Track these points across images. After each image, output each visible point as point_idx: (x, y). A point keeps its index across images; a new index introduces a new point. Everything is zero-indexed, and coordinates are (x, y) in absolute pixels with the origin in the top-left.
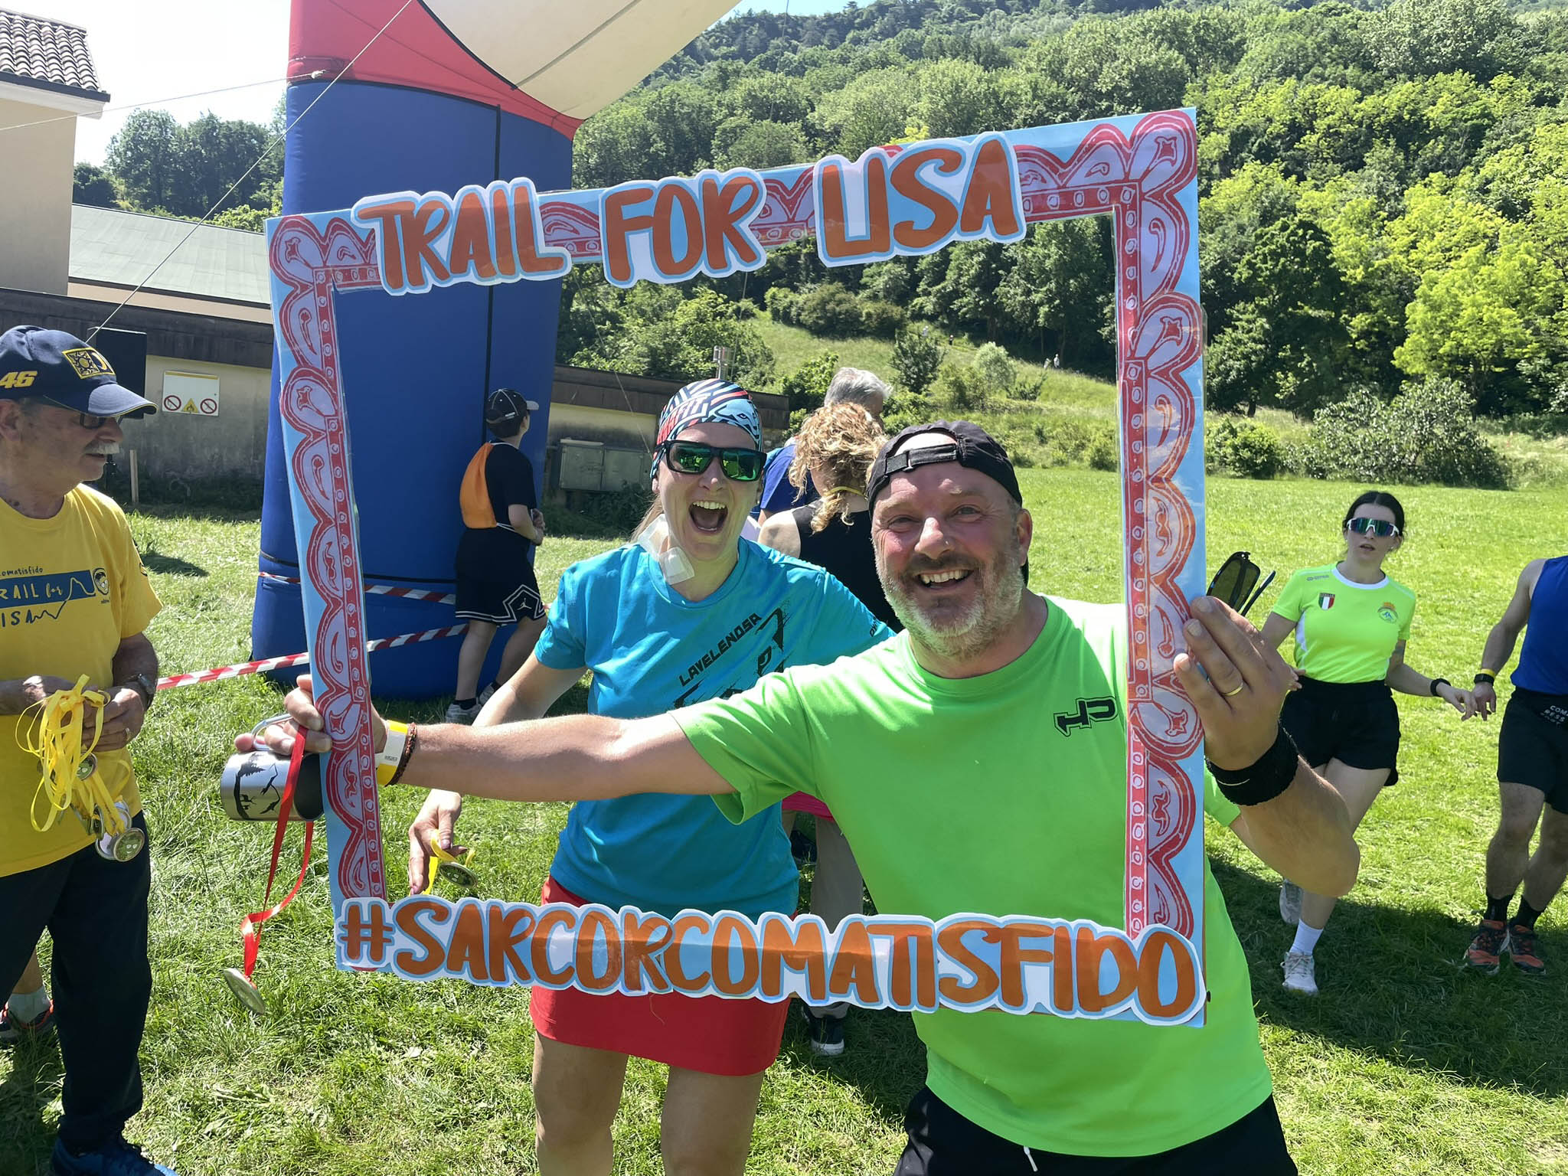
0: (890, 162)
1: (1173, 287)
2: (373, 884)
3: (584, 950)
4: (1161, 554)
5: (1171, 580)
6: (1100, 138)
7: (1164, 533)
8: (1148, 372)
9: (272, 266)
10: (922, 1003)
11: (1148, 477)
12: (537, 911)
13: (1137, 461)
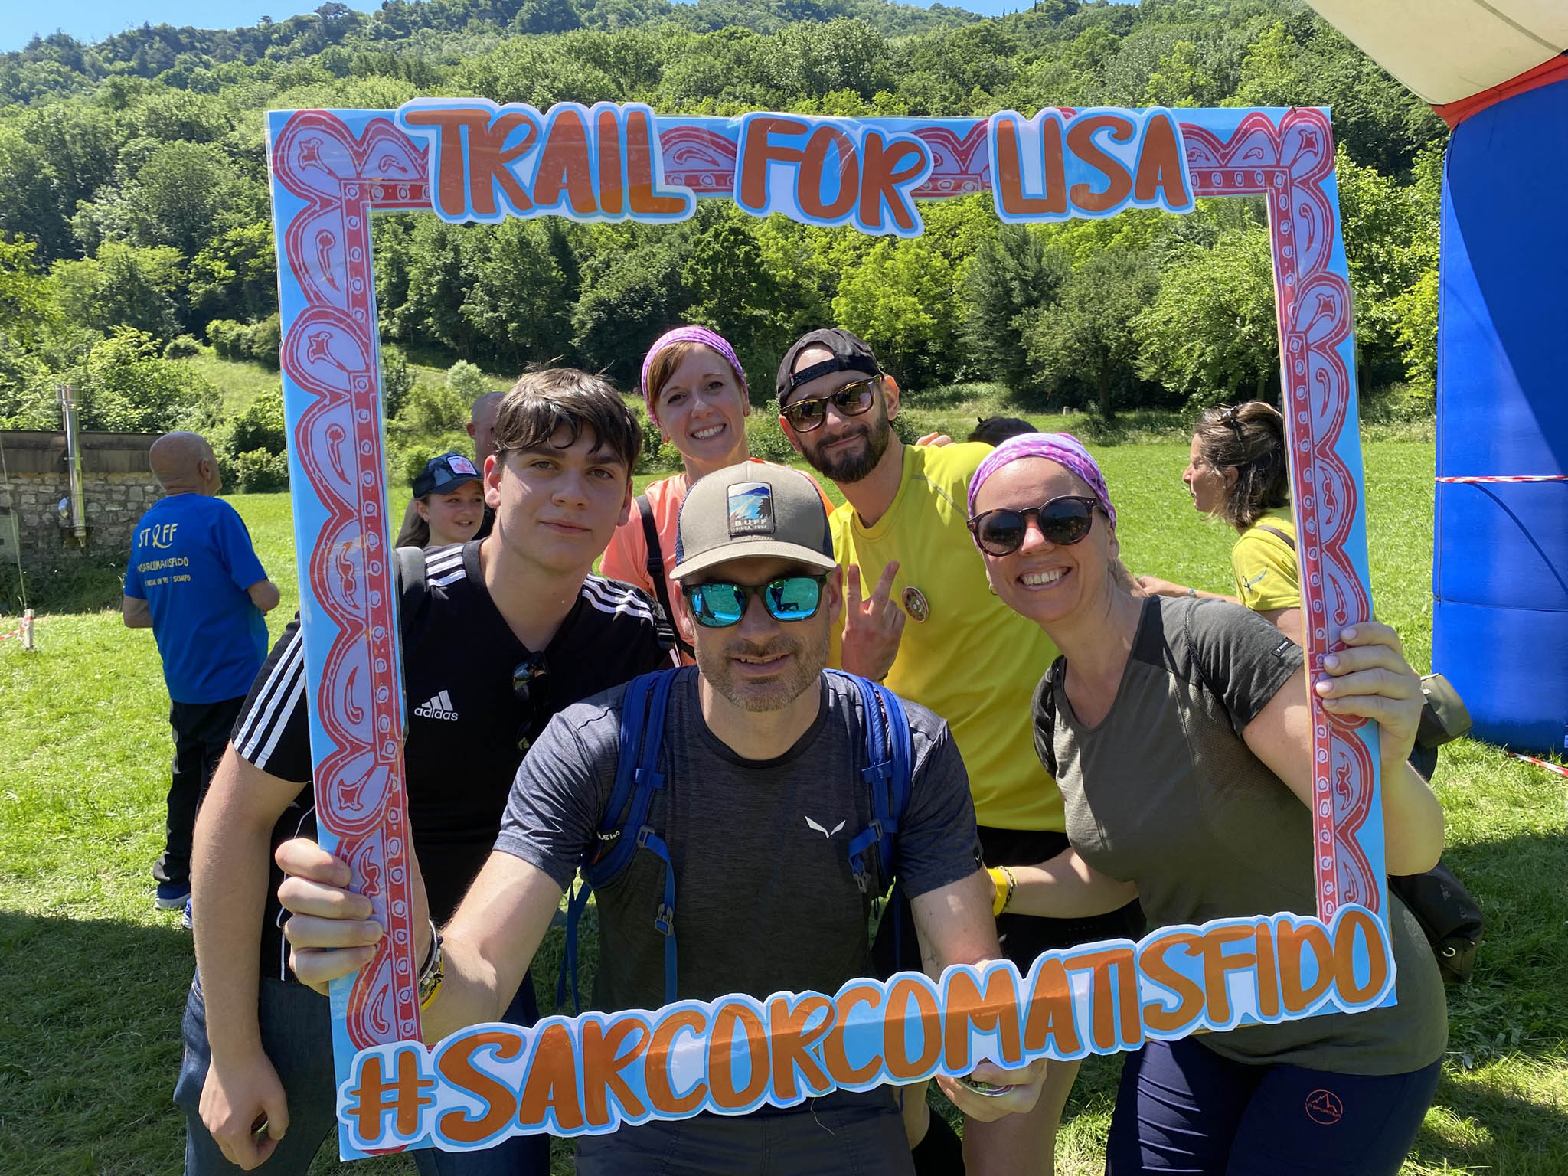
0: (1066, 124)
1: (1325, 266)
2: (401, 1023)
3: (720, 1059)
4: (1329, 522)
5: (1339, 548)
6: (1255, 124)
7: (1330, 501)
8: (1308, 346)
9: (275, 170)
10: (1127, 1040)
11: (1314, 446)
12: (652, 1017)
13: (1303, 431)
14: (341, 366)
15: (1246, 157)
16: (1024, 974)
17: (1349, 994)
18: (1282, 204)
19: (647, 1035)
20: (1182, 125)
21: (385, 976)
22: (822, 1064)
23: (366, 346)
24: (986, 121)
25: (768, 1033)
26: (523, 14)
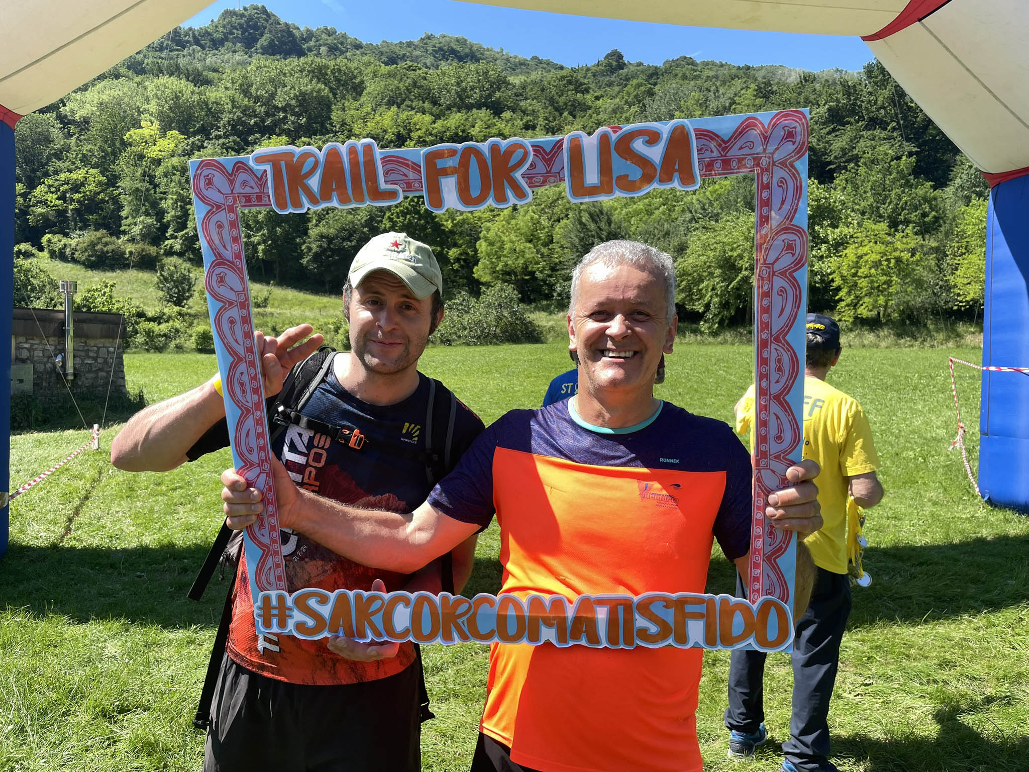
0: (614, 137)
1: (791, 221)
2: (278, 583)
4: (777, 382)
5: (783, 398)
6: (749, 125)
7: (780, 369)
8: (774, 273)
11: (772, 336)
13: (765, 326)
14: (231, 289)
15: (741, 148)
18: (764, 180)
20: (695, 130)
21: (270, 563)
23: (242, 279)
24: (563, 139)
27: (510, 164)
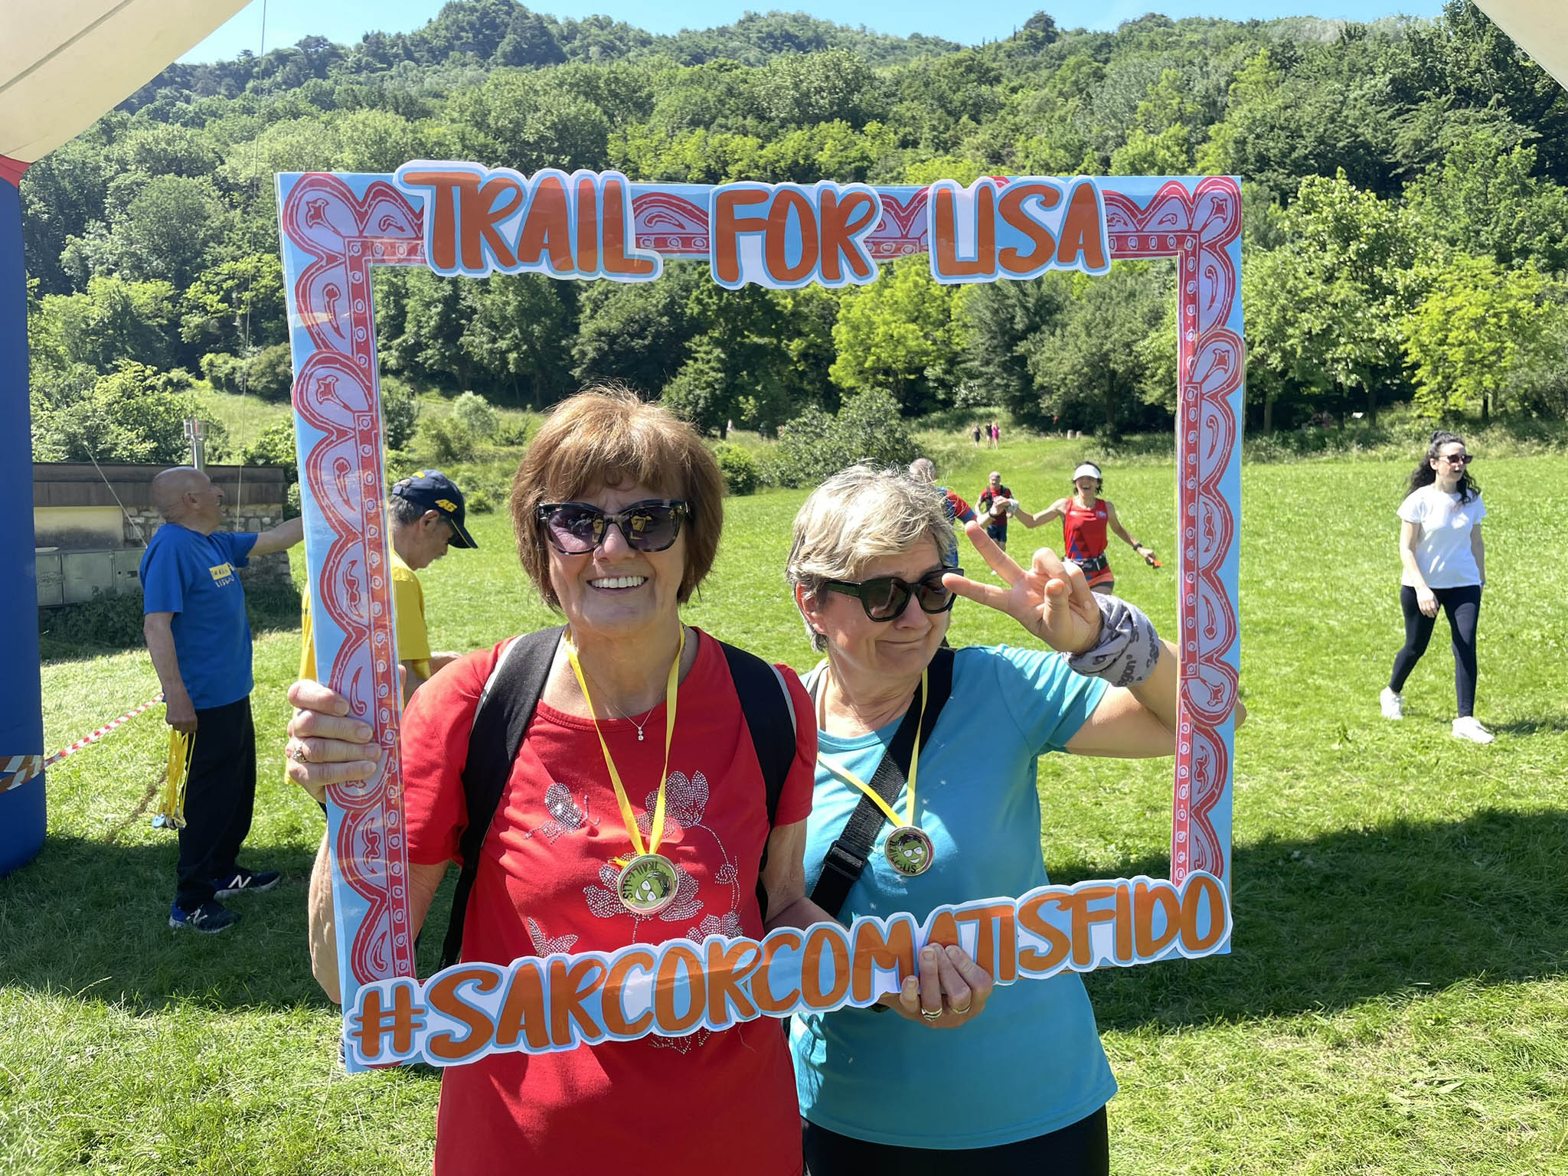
0: (999, 192)
1: (1224, 324)
2: (398, 962)
3: (664, 990)
4: (1207, 550)
5: (1214, 573)
6: (1170, 192)
7: (1210, 532)
8: (1202, 395)
9: (286, 229)
10: (1003, 978)
11: (1200, 484)
12: (609, 958)
13: (1191, 471)
14: (346, 407)
15: (1161, 222)
16: (921, 926)
17: (1191, 943)
18: (1190, 266)
19: (604, 972)
20: (1105, 193)
21: (383, 924)
22: (749, 996)
23: (369, 389)
24: (928, 189)
25: (706, 971)
26: (505, 46)
27: (850, 222)
